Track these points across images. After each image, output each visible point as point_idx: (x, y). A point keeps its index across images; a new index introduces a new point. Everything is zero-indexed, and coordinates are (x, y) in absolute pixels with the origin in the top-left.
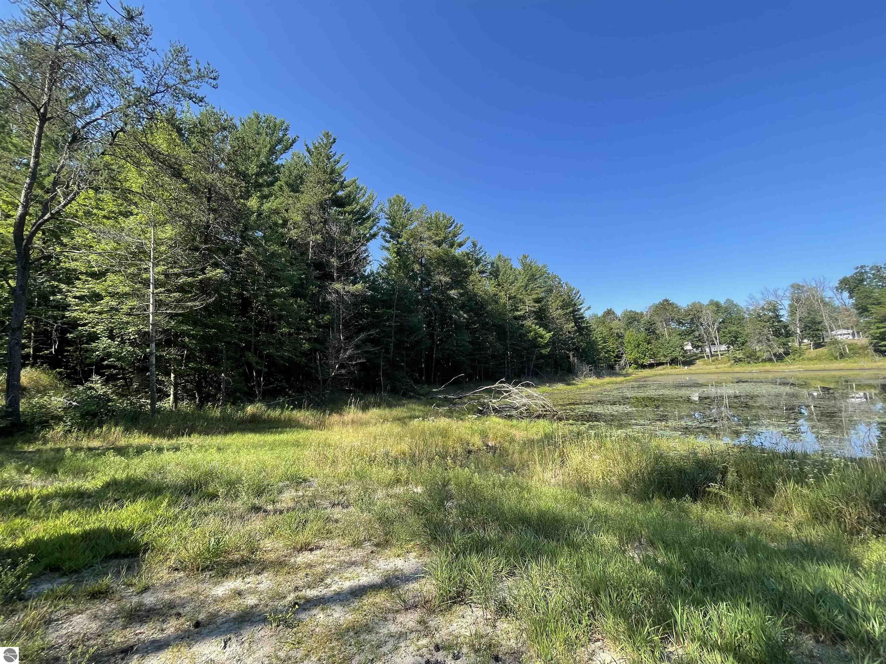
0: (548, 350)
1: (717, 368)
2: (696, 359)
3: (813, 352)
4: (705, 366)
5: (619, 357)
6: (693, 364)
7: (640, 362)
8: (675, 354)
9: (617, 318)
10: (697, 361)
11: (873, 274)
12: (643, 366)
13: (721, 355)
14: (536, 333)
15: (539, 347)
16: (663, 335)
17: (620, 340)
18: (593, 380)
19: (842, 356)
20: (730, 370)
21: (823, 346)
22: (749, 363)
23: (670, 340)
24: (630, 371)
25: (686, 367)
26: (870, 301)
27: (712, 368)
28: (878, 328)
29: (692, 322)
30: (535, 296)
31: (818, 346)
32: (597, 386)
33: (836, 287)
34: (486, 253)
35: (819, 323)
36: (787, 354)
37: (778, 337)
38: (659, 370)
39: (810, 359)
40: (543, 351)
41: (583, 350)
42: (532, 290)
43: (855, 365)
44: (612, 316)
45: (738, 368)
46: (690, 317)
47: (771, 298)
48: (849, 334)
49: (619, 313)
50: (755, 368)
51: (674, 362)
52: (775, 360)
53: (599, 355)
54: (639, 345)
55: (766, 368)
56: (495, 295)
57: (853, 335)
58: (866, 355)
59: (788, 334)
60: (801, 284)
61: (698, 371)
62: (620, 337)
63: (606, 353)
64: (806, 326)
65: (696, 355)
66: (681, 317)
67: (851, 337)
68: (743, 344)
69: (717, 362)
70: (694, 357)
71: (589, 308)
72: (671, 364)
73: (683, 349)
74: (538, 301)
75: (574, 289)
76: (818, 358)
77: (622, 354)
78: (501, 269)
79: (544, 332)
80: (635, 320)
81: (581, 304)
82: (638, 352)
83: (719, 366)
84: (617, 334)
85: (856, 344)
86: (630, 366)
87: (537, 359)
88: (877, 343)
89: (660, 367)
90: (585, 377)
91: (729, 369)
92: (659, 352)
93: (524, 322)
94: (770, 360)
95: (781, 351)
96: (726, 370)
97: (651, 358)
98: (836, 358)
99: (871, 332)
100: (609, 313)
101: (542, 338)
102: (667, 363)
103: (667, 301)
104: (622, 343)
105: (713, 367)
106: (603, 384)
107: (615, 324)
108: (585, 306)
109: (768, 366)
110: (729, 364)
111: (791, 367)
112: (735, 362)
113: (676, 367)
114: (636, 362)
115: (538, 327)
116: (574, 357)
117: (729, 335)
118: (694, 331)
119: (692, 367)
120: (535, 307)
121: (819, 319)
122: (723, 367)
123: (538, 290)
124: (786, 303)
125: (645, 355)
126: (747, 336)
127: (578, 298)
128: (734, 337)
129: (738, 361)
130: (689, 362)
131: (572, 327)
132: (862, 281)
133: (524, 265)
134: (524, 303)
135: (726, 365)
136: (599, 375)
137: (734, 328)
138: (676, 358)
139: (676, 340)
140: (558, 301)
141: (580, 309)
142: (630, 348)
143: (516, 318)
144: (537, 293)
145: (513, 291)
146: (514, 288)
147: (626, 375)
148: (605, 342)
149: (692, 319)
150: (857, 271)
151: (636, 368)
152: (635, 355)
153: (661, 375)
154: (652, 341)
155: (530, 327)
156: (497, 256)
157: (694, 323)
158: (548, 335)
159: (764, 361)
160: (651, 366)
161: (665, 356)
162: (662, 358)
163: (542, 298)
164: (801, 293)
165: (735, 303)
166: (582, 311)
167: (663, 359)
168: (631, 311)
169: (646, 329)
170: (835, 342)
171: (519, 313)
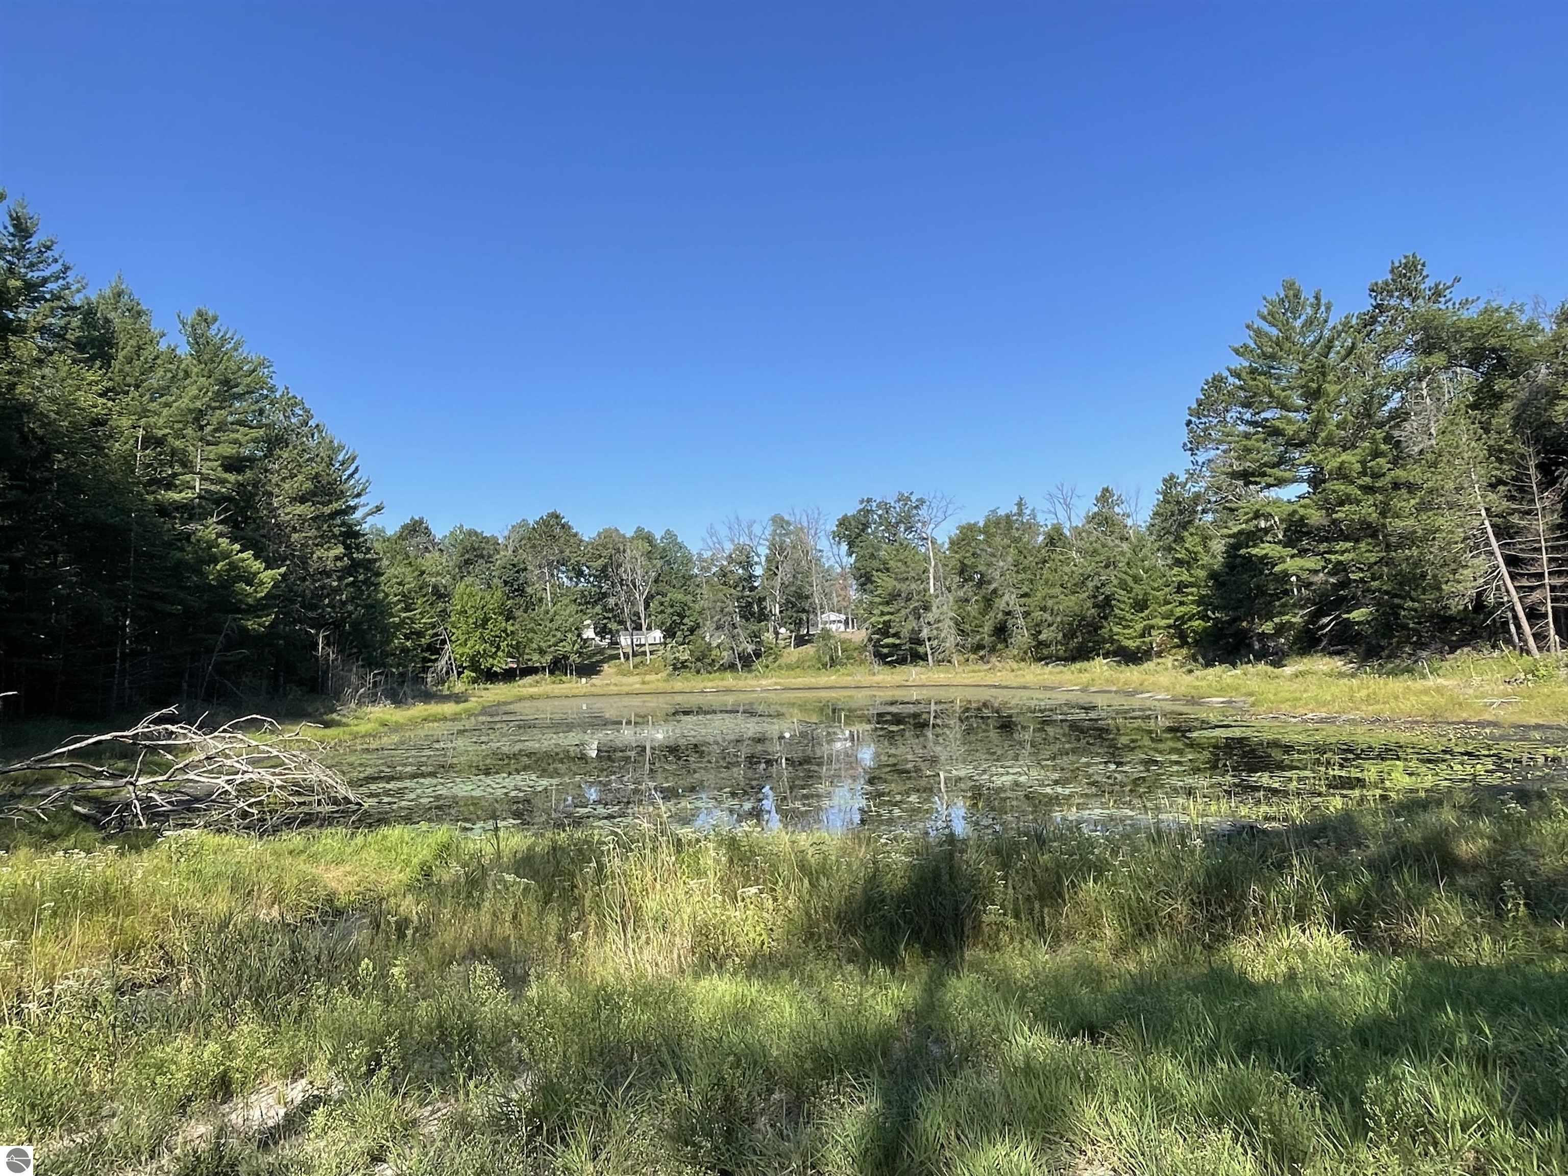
0: (267, 620)
1: (644, 683)
2: (603, 661)
3: (793, 654)
4: (620, 678)
5: (435, 649)
6: (597, 673)
7: (485, 664)
8: (565, 648)
9: (434, 545)
10: (606, 666)
11: (880, 516)
12: (491, 676)
13: (651, 653)
14: (233, 566)
15: (239, 611)
16: (541, 600)
17: (441, 605)
18: (383, 711)
19: (833, 662)
20: (667, 687)
21: (809, 641)
22: (698, 672)
23: (555, 613)
24: (459, 687)
25: (584, 680)
26: (876, 564)
27: (633, 682)
28: (883, 614)
29: (603, 574)
30: (227, 450)
31: (801, 641)
32: (397, 728)
33: (834, 532)
34: (66, 269)
35: (807, 597)
36: (758, 655)
37: (747, 620)
38: (525, 686)
39: (790, 667)
40: (250, 625)
41: (356, 625)
42: (221, 427)
43: (847, 680)
44: (425, 539)
45: (679, 684)
46: (601, 562)
47: (744, 540)
48: (840, 622)
49: (440, 530)
50: (710, 684)
51: (558, 666)
52: (739, 666)
53: (389, 642)
54: (486, 620)
55: (725, 683)
56: (99, 422)
57: (846, 623)
58: (862, 662)
59: (763, 616)
60: (786, 518)
61: (606, 690)
62: (440, 596)
63: (407, 638)
64: (788, 601)
65: (601, 651)
66: (583, 560)
67: (842, 628)
68: (692, 631)
69: (642, 669)
70: (599, 657)
71: (379, 509)
72: (552, 673)
73: (579, 635)
74: (233, 465)
75: (341, 448)
76: (799, 666)
77: (444, 642)
78: (122, 338)
79: (257, 565)
80: (482, 557)
81: (359, 495)
82: (482, 637)
83: (648, 678)
84: (435, 587)
85: (850, 641)
86: (459, 674)
87: (230, 645)
88: (879, 640)
89: (529, 679)
90: (360, 704)
91: (665, 684)
92: (531, 640)
93: (192, 526)
94: (732, 667)
95: (750, 648)
96: (662, 686)
97: (510, 655)
98: (825, 666)
99: (873, 619)
100: (415, 528)
101: (249, 583)
102: (544, 668)
103: (557, 517)
104: (444, 615)
105: (637, 679)
106: (414, 723)
107: (430, 561)
108: (368, 501)
109: (729, 680)
110: (663, 675)
111: (764, 682)
112: (675, 669)
113: (564, 678)
114: (474, 665)
115: (237, 547)
116: (328, 644)
117: (670, 610)
118: (605, 595)
119: (596, 680)
120: (223, 482)
121: (806, 591)
122: (656, 680)
123: (241, 434)
124: (764, 551)
125: (498, 648)
126: (700, 613)
127: (351, 476)
128: (679, 615)
129: (679, 666)
130: (588, 670)
131: (338, 558)
132: (866, 526)
133: (199, 342)
134: (187, 465)
135: (659, 676)
136: (397, 700)
137: (680, 596)
138: (566, 658)
139: (567, 612)
140: (300, 477)
141: (354, 508)
142: (464, 627)
143: (164, 510)
144: (236, 442)
145: (160, 424)
146: (165, 411)
147: (458, 698)
148: (407, 609)
149: (604, 569)
150: (862, 507)
151: (474, 681)
152: (474, 645)
153: (532, 697)
154: (518, 613)
155: (212, 544)
156: (108, 292)
157: (607, 578)
158: (269, 577)
159: (723, 668)
160: (509, 676)
161: (542, 652)
162: (536, 657)
163: (252, 459)
164: (785, 535)
165: (679, 540)
166: (358, 515)
167: (536, 660)
168: (472, 533)
169: (506, 583)
170: (826, 635)
171: (176, 496)
